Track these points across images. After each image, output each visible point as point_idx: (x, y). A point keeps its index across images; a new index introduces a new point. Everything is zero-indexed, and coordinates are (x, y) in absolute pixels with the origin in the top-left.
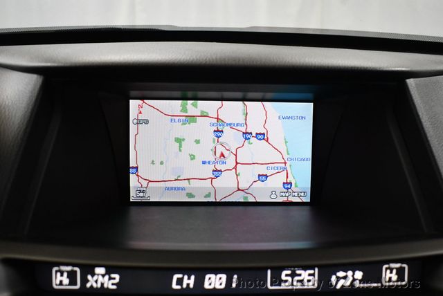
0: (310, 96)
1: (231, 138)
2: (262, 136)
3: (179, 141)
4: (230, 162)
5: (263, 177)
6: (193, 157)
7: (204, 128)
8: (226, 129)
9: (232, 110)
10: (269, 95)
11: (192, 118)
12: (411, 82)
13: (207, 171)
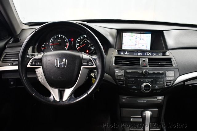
0: (151, 33)
1: (138, 39)
2: (143, 39)
3: (130, 39)
4: (138, 43)
5: (143, 46)
6: (132, 42)
7: (134, 38)
8: (137, 38)
9: (138, 35)
10: (144, 33)
11: (132, 36)
12: (164, 32)
13: (134, 44)
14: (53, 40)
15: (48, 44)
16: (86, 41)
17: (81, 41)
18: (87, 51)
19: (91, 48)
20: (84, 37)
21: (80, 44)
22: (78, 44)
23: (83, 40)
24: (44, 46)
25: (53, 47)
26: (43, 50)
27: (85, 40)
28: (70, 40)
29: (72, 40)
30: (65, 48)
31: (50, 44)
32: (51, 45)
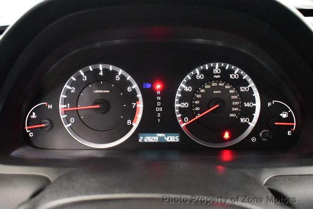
14: (73, 89)
15: (50, 107)
16: (217, 88)
17: (196, 90)
18: (227, 135)
19: (242, 120)
20: (208, 74)
21: (192, 106)
22: (185, 105)
23: (207, 87)
24: (34, 116)
25: (72, 120)
26: (31, 135)
27: (214, 84)
28: (149, 86)
29: (158, 87)
30: (129, 122)
31: (61, 107)
32: (65, 112)
